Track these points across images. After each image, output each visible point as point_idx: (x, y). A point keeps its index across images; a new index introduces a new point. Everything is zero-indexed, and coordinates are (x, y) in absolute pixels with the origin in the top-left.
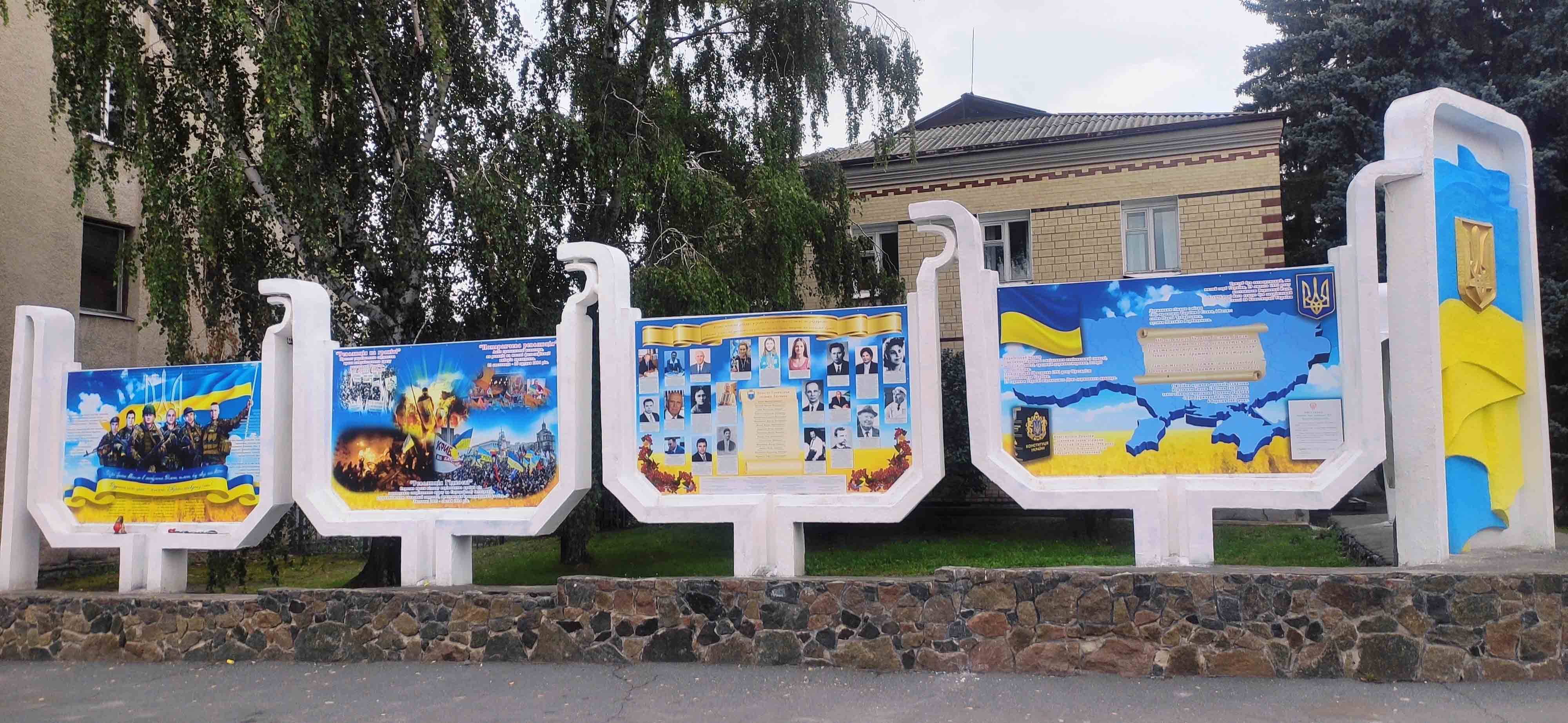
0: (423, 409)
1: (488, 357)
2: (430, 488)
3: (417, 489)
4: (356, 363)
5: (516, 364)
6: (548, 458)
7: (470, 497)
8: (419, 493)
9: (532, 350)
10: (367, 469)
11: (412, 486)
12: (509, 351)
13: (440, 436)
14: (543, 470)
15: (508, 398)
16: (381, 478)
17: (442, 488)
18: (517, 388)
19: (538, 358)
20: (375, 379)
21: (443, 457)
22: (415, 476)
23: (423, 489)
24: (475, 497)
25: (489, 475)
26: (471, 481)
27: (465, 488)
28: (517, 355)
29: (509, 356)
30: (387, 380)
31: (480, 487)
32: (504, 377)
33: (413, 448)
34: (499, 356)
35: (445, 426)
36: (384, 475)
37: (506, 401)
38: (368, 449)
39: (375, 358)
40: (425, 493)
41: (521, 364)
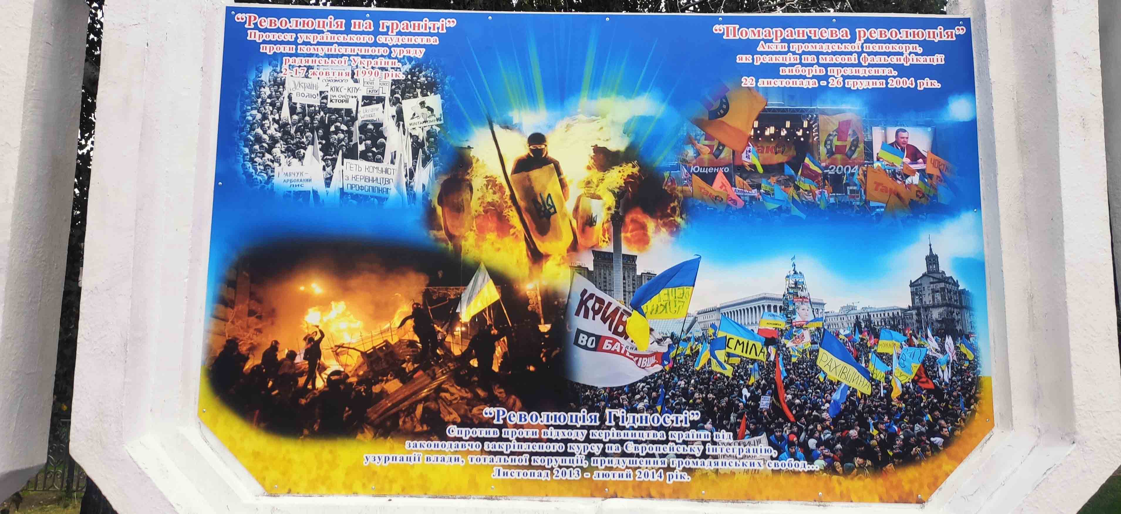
0: (530, 193)
1: (743, 59)
2: (553, 433)
3: (508, 433)
4: (304, 49)
5: (835, 83)
6: (951, 355)
7: (690, 463)
8: (515, 446)
9: (885, 48)
10: (332, 365)
11: (487, 424)
12: (810, 47)
13: (589, 275)
14: (937, 392)
15: (811, 176)
16: (383, 394)
17: (596, 434)
18: (840, 150)
19: (903, 71)
20: (369, 100)
21: (599, 339)
22: (499, 392)
23: (529, 433)
24: (708, 465)
25: (755, 398)
26: (695, 416)
27: (675, 435)
28: (839, 59)
29: (810, 59)
30: (410, 106)
31: (725, 436)
32: (796, 118)
33: (495, 307)
34: (780, 59)
35: (608, 248)
36: (393, 385)
37: (805, 185)
38: (339, 307)
39: (369, 39)
40: (536, 447)
41: (850, 84)
